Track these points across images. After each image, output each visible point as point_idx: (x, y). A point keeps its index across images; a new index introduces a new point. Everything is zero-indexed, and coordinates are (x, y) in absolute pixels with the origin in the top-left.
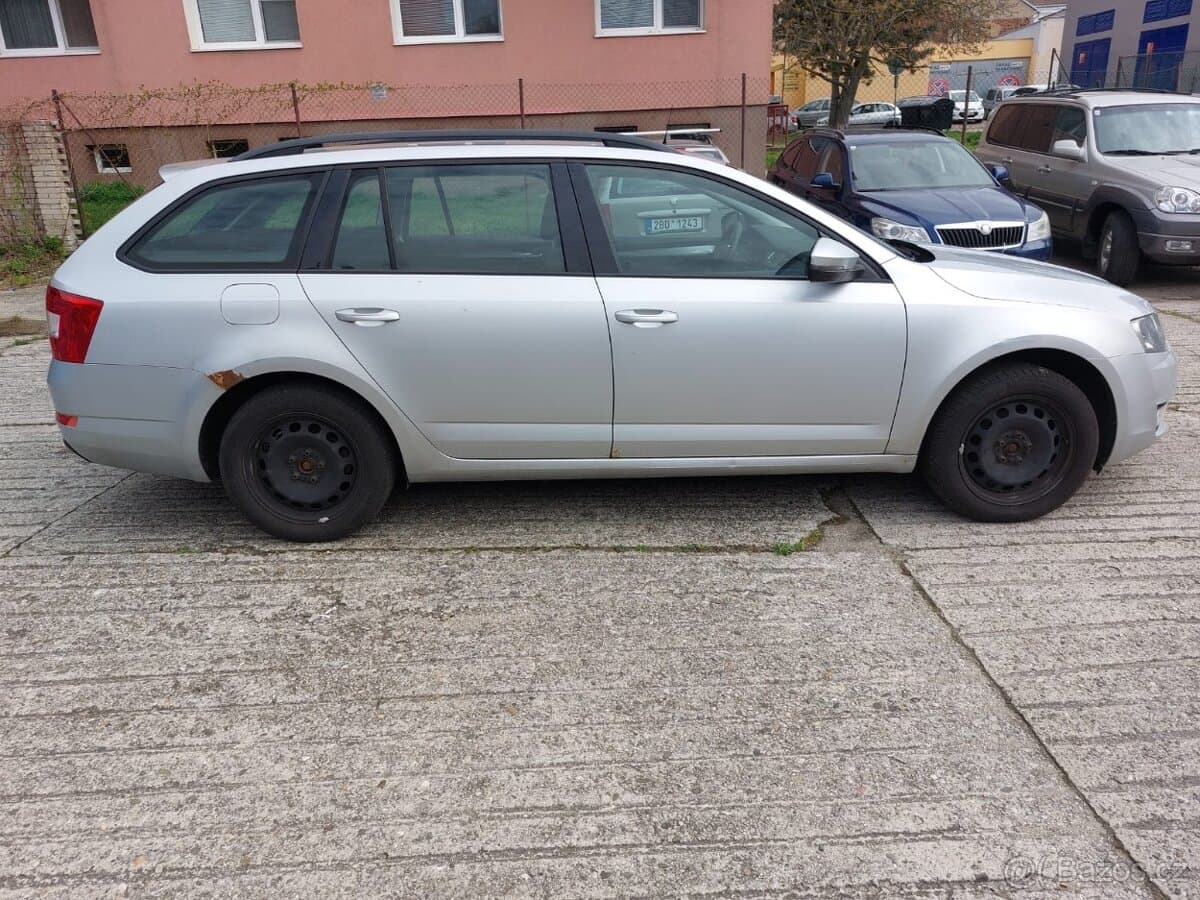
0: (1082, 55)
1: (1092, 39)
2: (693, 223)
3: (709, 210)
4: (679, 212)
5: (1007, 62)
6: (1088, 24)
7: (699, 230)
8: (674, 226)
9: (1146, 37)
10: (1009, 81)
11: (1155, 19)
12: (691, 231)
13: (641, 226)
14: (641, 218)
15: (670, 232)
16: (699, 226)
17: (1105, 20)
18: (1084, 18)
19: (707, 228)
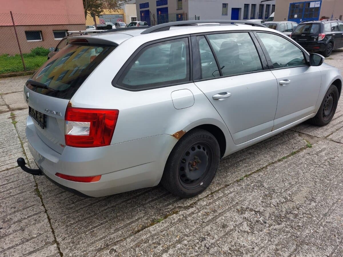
0: (143, 14)
1: (144, 10)
5: (118, 15)
6: (143, 6)
9: (158, 10)
10: (119, 21)
11: (159, 5)
17: (146, 5)
18: (141, 4)
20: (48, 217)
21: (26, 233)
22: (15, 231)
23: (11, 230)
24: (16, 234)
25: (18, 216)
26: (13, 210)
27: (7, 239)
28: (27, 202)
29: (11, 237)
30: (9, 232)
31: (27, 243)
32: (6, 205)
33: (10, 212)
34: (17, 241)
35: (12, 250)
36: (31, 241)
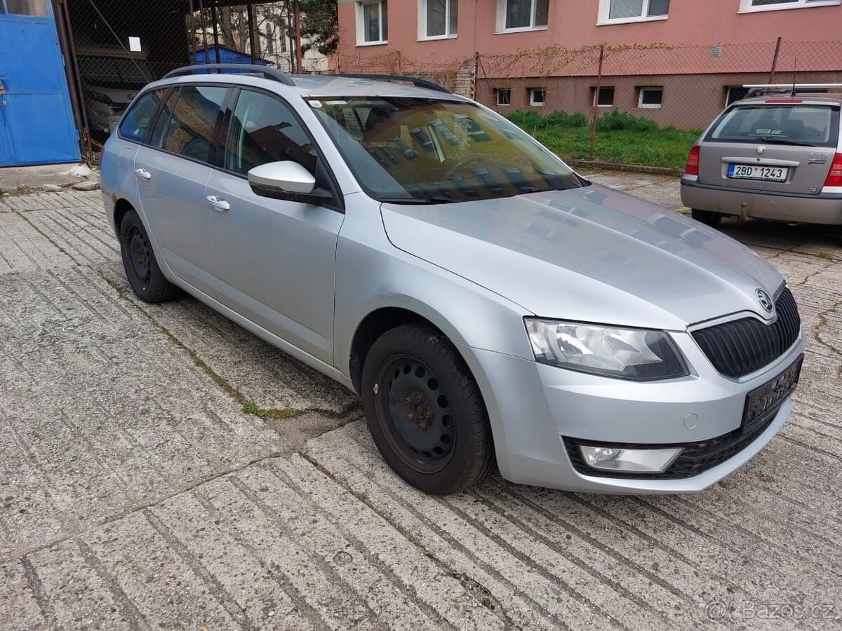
2: (777, 173)
3: (797, 163)
4: (763, 161)
7: (781, 181)
8: (756, 173)
12: (772, 181)
13: (724, 168)
14: (725, 162)
15: (750, 179)
16: (783, 177)
19: (791, 180)
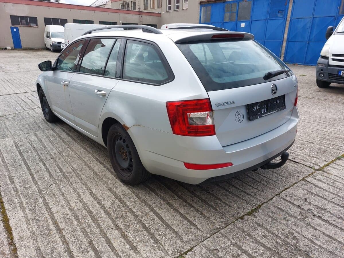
20: (284, 190)
21: (307, 196)
22: (310, 204)
23: (311, 207)
24: (312, 201)
25: (293, 210)
26: (289, 218)
27: (320, 204)
28: (272, 213)
29: (316, 203)
30: (313, 207)
31: (314, 193)
32: (285, 228)
33: (293, 219)
34: (316, 198)
35: (325, 197)
36: (311, 191)
